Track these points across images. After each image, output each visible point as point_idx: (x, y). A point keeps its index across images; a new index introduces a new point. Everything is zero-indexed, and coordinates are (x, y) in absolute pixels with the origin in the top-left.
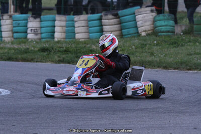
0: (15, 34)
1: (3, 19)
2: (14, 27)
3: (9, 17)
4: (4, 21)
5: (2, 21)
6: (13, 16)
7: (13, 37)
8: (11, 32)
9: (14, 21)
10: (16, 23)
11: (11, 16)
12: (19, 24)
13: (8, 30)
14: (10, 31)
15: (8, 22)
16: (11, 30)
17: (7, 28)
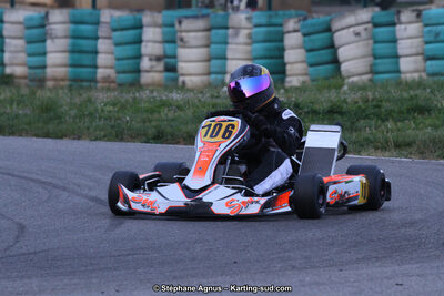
0: (429, 63)
1: (401, 23)
2: (427, 43)
3: (414, 14)
4: (403, 26)
5: (398, 27)
6: (424, 13)
7: (424, 71)
8: (420, 58)
9: (426, 25)
10: (430, 31)
11: (419, 15)
12: (437, 35)
13: (414, 51)
14: (417, 55)
15: (414, 29)
16: (420, 51)
17: (411, 47)
